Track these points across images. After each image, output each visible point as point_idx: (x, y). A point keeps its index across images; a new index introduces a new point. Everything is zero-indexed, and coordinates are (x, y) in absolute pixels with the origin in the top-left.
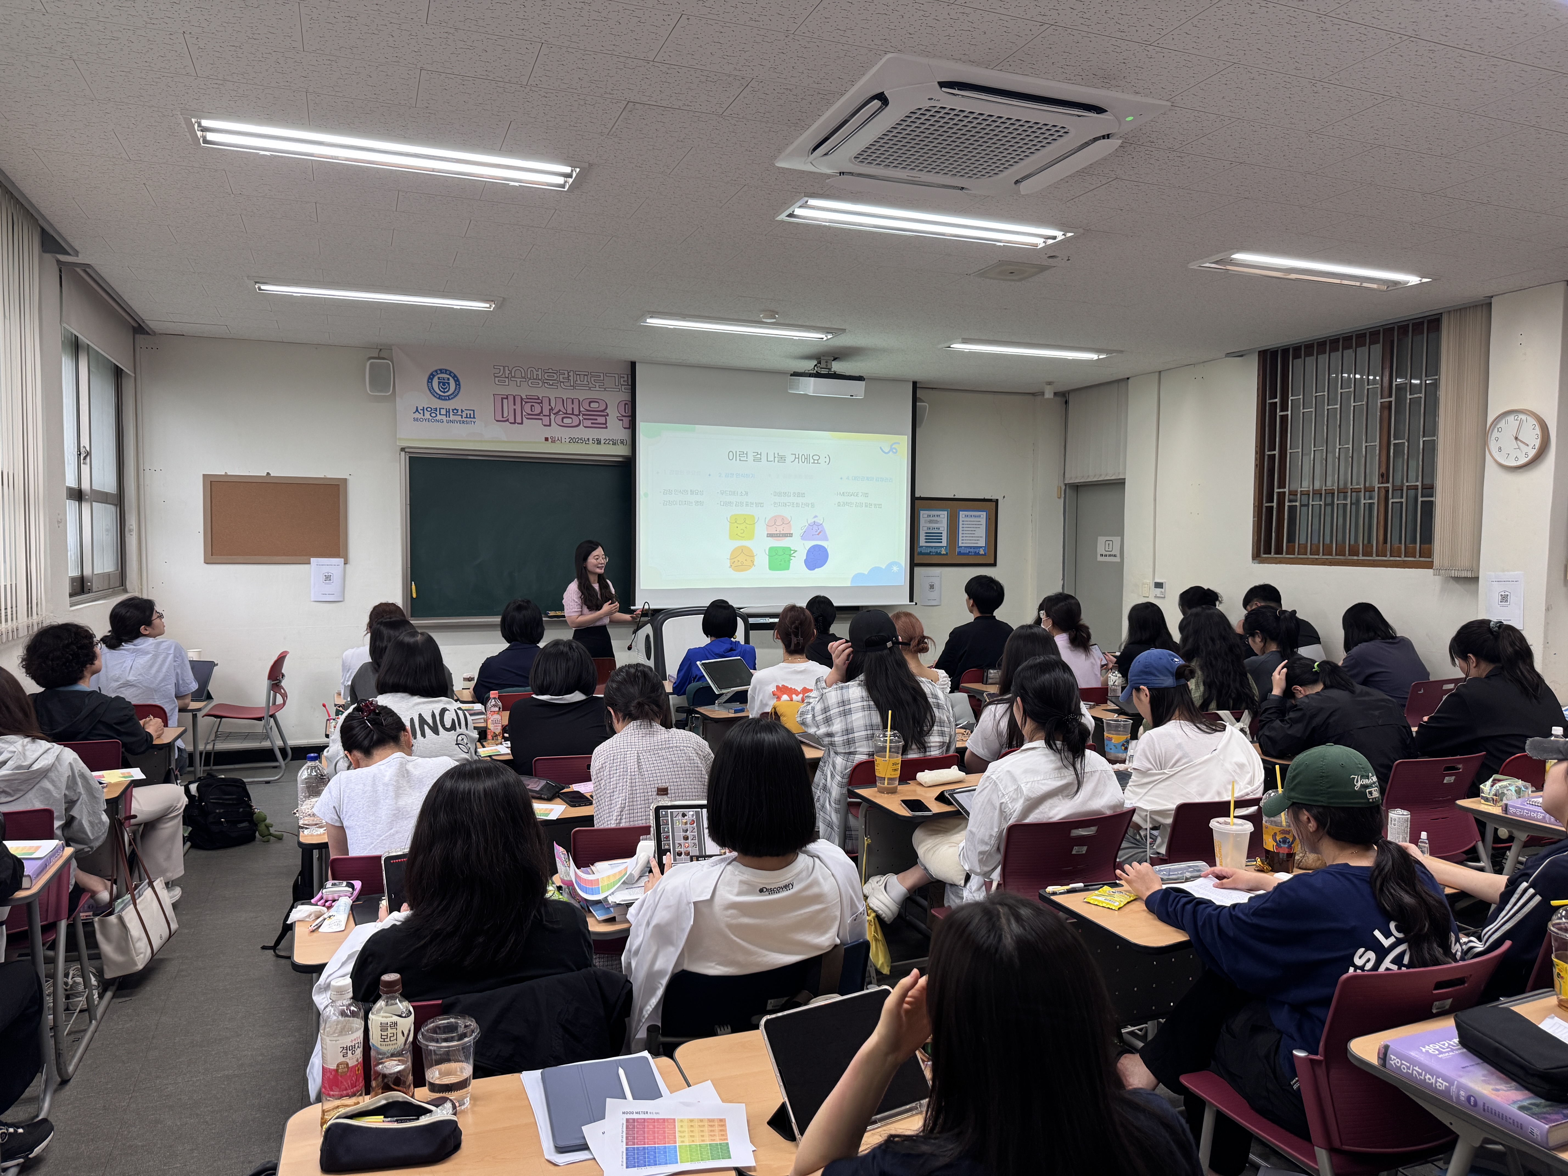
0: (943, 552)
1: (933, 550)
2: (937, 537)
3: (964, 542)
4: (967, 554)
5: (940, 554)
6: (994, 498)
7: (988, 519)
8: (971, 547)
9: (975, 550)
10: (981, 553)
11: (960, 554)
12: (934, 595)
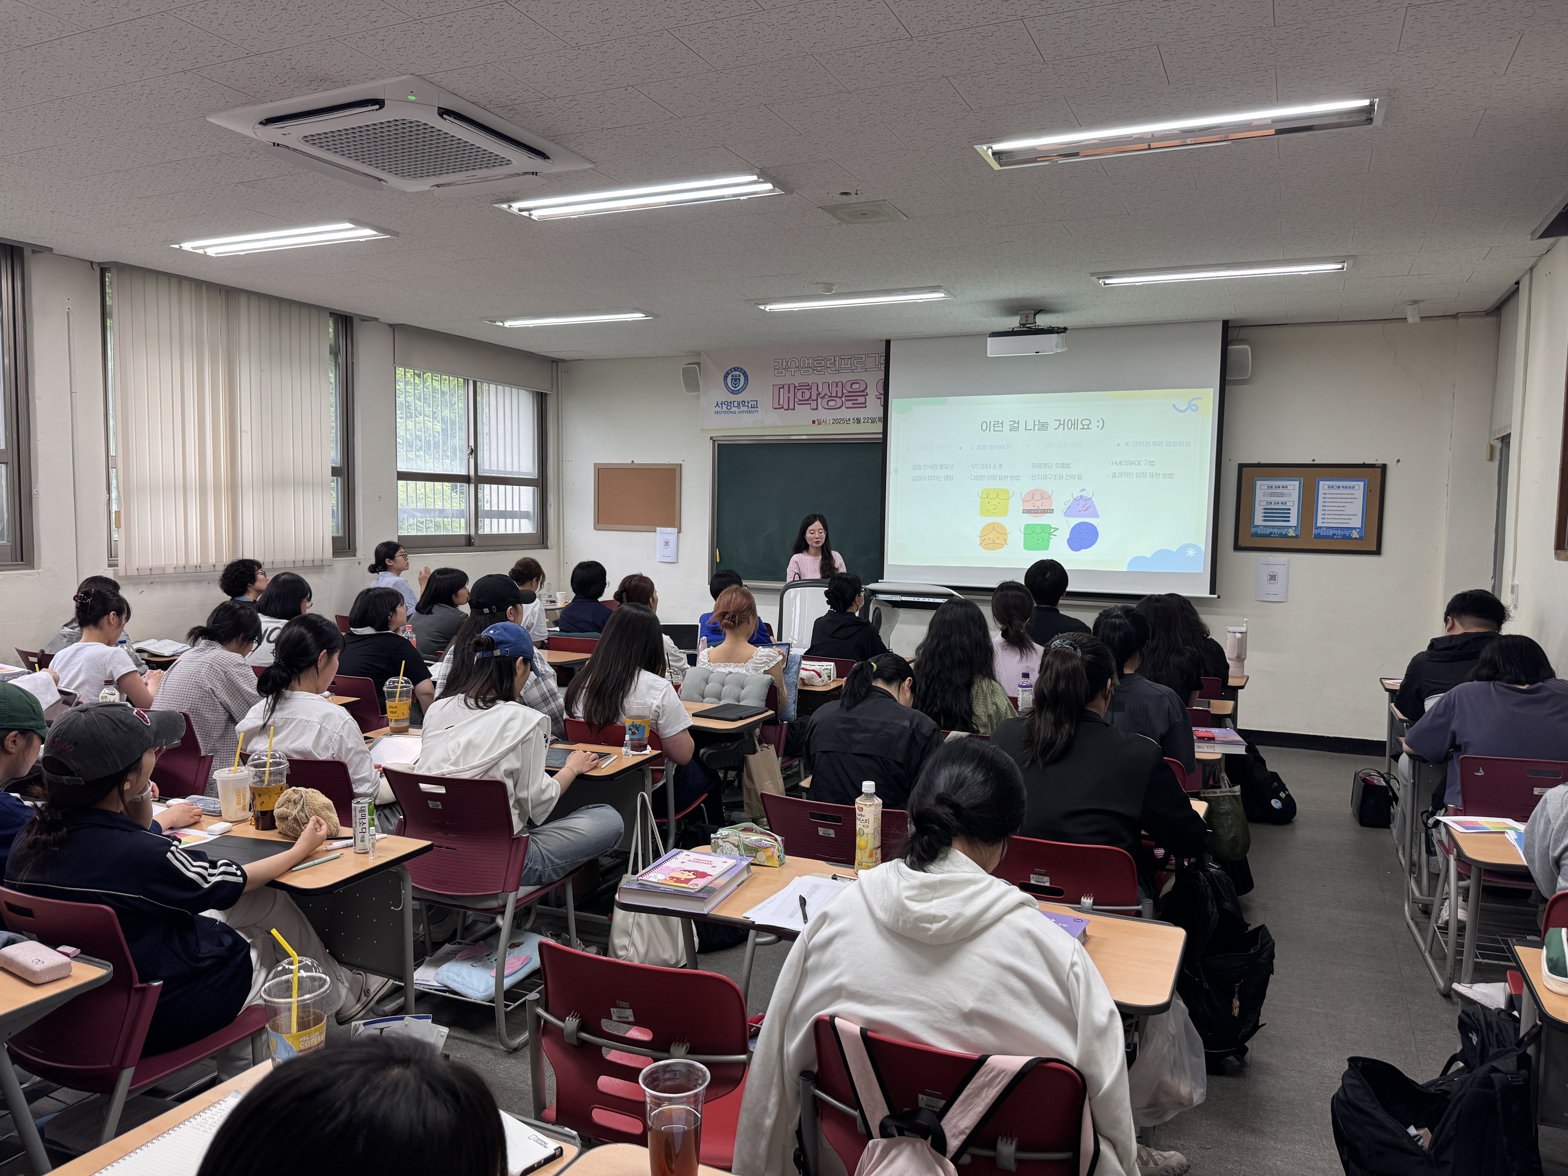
0: (1291, 533)
1: (1276, 531)
2: (1284, 514)
3: (1326, 521)
4: (1332, 537)
5: (1286, 536)
6: (1380, 462)
7: (1368, 492)
8: (1337, 528)
9: (1343, 533)
10: (1354, 536)
11: (1318, 536)
12: (1276, 588)
